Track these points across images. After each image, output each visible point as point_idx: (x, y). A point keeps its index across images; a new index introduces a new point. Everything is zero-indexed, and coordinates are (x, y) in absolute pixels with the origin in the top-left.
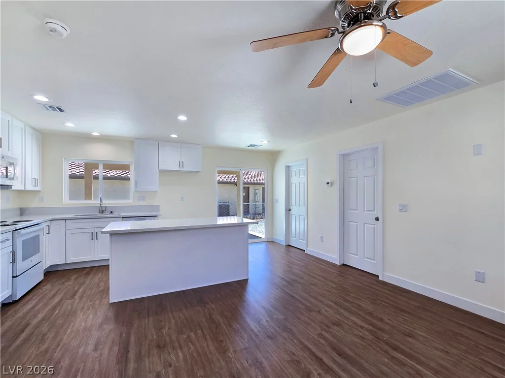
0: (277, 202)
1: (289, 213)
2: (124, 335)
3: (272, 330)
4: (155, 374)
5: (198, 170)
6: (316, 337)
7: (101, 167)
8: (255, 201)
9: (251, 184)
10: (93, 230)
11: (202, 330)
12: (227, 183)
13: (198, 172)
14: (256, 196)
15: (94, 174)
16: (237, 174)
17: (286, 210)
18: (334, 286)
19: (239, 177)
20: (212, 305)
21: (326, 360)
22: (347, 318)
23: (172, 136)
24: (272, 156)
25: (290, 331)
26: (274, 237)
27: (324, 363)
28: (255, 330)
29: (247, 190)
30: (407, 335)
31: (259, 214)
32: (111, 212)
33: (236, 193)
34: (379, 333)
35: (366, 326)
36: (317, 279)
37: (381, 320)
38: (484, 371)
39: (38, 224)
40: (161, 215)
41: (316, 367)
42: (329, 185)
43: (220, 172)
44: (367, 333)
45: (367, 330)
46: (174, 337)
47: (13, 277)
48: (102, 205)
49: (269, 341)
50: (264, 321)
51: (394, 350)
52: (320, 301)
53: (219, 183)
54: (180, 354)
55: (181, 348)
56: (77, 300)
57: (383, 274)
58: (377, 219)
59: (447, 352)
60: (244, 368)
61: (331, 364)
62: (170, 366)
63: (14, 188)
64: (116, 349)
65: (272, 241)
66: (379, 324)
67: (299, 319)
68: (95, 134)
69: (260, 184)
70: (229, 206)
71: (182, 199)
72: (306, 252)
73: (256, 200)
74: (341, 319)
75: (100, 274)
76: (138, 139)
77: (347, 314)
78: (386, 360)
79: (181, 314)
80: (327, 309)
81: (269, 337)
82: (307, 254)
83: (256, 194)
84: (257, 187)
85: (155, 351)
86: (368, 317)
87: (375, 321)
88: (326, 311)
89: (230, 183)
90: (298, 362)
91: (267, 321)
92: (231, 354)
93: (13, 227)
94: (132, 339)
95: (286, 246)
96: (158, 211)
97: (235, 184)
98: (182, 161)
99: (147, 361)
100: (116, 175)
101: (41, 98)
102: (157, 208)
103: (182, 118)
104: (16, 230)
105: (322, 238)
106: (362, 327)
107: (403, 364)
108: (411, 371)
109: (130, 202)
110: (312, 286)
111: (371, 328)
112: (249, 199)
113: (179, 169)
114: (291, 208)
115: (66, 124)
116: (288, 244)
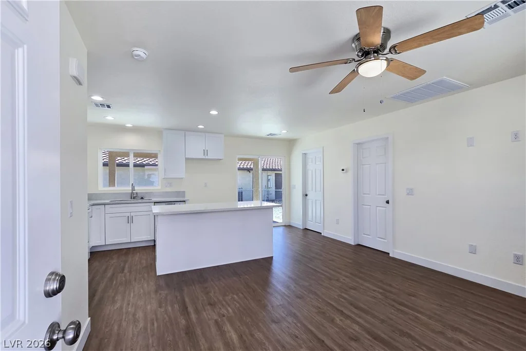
0: (294, 187)
1: (306, 198)
2: (179, 297)
3: (300, 293)
4: (214, 321)
6: (337, 297)
7: (132, 155)
10: (128, 214)
11: (242, 294)
13: (220, 159)
14: (269, 183)
15: (117, 162)
16: (256, 163)
17: (303, 195)
18: (350, 261)
20: (246, 276)
21: (345, 311)
22: (362, 285)
23: (199, 127)
24: (290, 144)
25: (315, 294)
26: (292, 221)
27: (344, 313)
28: (286, 293)
30: (410, 295)
32: (142, 198)
34: (388, 294)
35: (377, 289)
36: (335, 257)
37: (390, 285)
38: (467, 316)
40: (188, 200)
41: (338, 316)
42: (345, 171)
43: (240, 159)
44: (378, 294)
45: (379, 292)
46: (221, 298)
48: (134, 192)
49: (299, 300)
50: (293, 287)
51: (400, 305)
52: (339, 273)
53: (240, 169)
54: (229, 309)
55: (229, 306)
56: (128, 274)
57: (393, 251)
58: (388, 202)
59: (441, 305)
60: (282, 317)
61: (349, 314)
62: (224, 316)
64: (176, 306)
65: (289, 226)
66: (388, 288)
67: (321, 285)
68: (129, 125)
69: (273, 170)
70: (241, 193)
71: (206, 185)
72: (322, 234)
73: (269, 187)
74: (357, 285)
75: (138, 254)
76: (166, 129)
77: (361, 281)
78: (393, 311)
79: (221, 283)
80: (344, 278)
81: (298, 297)
82: (324, 236)
83: (268, 180)
84: (270, 173)
85: (209, 307)
86: (378, 284)
87: (385, 287)
88: (344, 280)
90: (324, 313)
91: (295, 287)
92: (270, 308)
94: (187, 300)
95: (303, 229)
96: (184, 197)
98: (206, 149)
99: (205, 313)
100: (138, 162)
101: (97, 98)
102: (183, 194)
103: (214, 112)
105: (338, 220)
106: (374, 291)
107: (407, 314)
108: (411, 317)
109: (158, 188)
110: (330, 262)
111: (381, 291)
113: (204, 157)
114: (307, 193)
115: (107, 118)
116: (305, 227)
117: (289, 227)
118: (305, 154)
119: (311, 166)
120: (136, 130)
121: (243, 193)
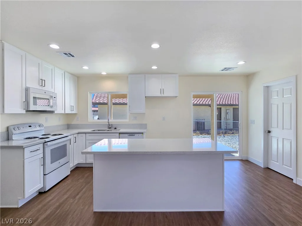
0: (253, 122)
1: (268, 135)
5: (176, 96)
7: (110, 97)
8: (226, 119)
9: (223, 105)
12: (200, 105)
13: (176, 97)
14: (228, 115)
16: (210, 97)
17: (265, 132)
19: (212, 100)
23: (153, 68)
26: (250, 157)
29: (219, 110)
31: (231, 130)
32: (115, 128)
33: (210, 112)
39: (67, 136)
47: (44, 175)
48: (109, 123)
53: (194, 105)
63: (55, 112)
68: (104, 73)
69: (231, 105)
70: (204, 123)
71: (164, 119)
72: (294, 181)
73: (228, 118)
76: (130, 74)
82: (296, 184)
83: (227, 113)
84: (228, 107)
89: (205, 105)
93: (43, 140)
95: (264, 168)
96: (146, 128)
97: (210, 106)
98: (162, 88)
100: (118, 102)
101: (55, 46)
102: (144, 126)
103: (155, 46)
104: (45, 142)
109: (127, 121)
112: (221, 118)
113: (160, 95)
114: (270, 130)
115: (83, 67)
116: (266, 167)
117: (246, 162)
118: (268, 87)
119: (275, 100)
120: (110, 77)
121: (205, 123)
